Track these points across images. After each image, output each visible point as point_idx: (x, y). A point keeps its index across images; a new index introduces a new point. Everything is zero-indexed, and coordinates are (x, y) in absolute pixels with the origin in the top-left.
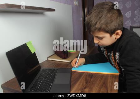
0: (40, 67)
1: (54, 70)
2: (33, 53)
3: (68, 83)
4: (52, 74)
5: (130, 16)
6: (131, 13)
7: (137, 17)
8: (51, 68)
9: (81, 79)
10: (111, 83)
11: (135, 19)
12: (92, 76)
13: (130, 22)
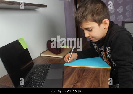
0: (33, 63)
1: (47, 66)
2: (25, 49)
3: (61, 78)
4: (45, 70)
5: (122, 11)
6: (122, 8)
7: (128, 12)
8: (44, 64)
9: (73, 74)
10: (102, 77)
11: (126, 14)
12: (84, 70)
13: (122, 18)
